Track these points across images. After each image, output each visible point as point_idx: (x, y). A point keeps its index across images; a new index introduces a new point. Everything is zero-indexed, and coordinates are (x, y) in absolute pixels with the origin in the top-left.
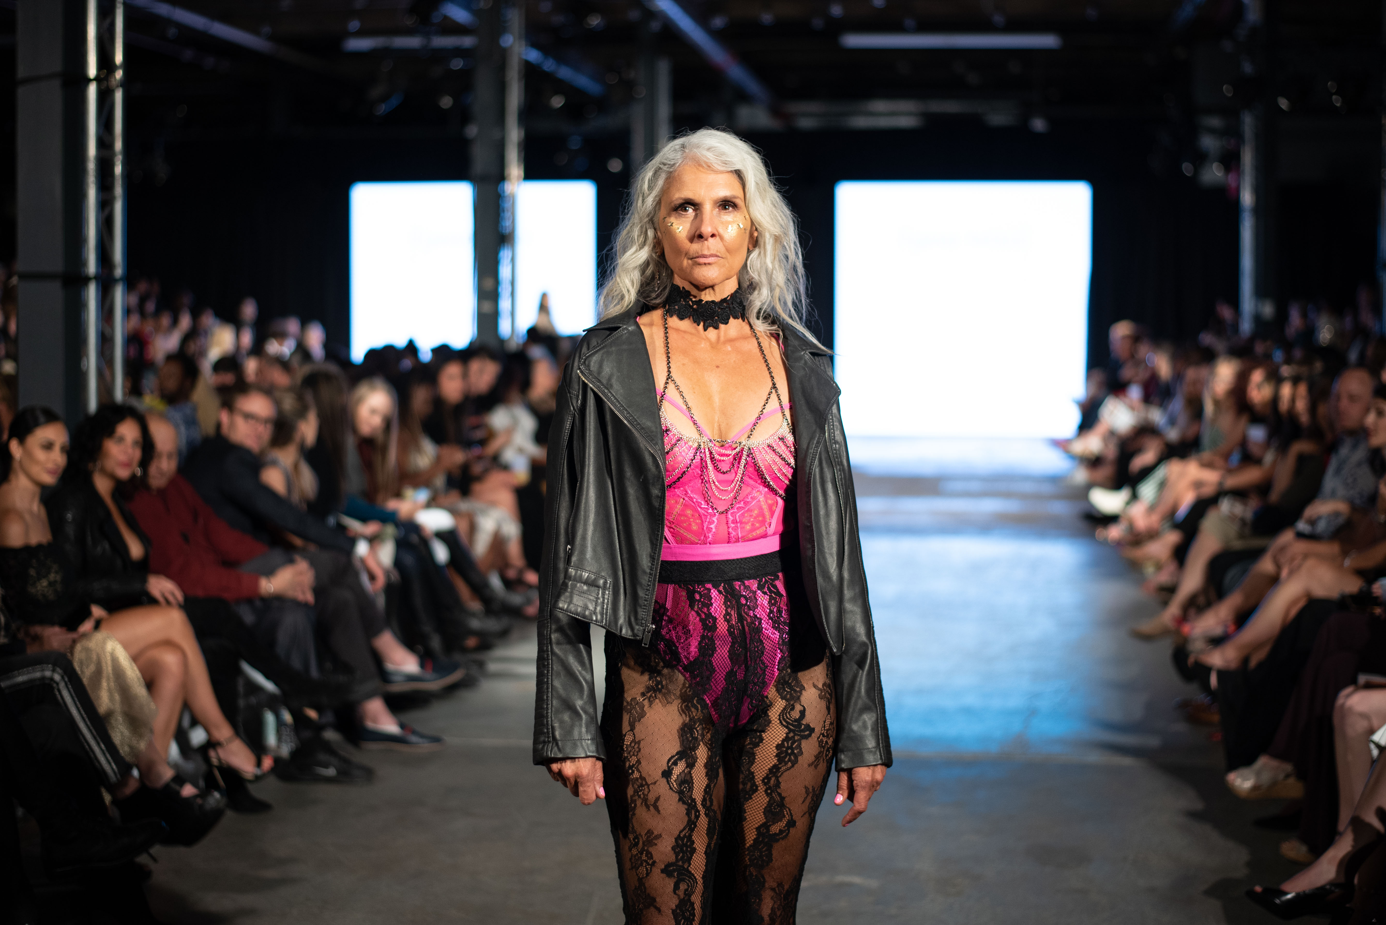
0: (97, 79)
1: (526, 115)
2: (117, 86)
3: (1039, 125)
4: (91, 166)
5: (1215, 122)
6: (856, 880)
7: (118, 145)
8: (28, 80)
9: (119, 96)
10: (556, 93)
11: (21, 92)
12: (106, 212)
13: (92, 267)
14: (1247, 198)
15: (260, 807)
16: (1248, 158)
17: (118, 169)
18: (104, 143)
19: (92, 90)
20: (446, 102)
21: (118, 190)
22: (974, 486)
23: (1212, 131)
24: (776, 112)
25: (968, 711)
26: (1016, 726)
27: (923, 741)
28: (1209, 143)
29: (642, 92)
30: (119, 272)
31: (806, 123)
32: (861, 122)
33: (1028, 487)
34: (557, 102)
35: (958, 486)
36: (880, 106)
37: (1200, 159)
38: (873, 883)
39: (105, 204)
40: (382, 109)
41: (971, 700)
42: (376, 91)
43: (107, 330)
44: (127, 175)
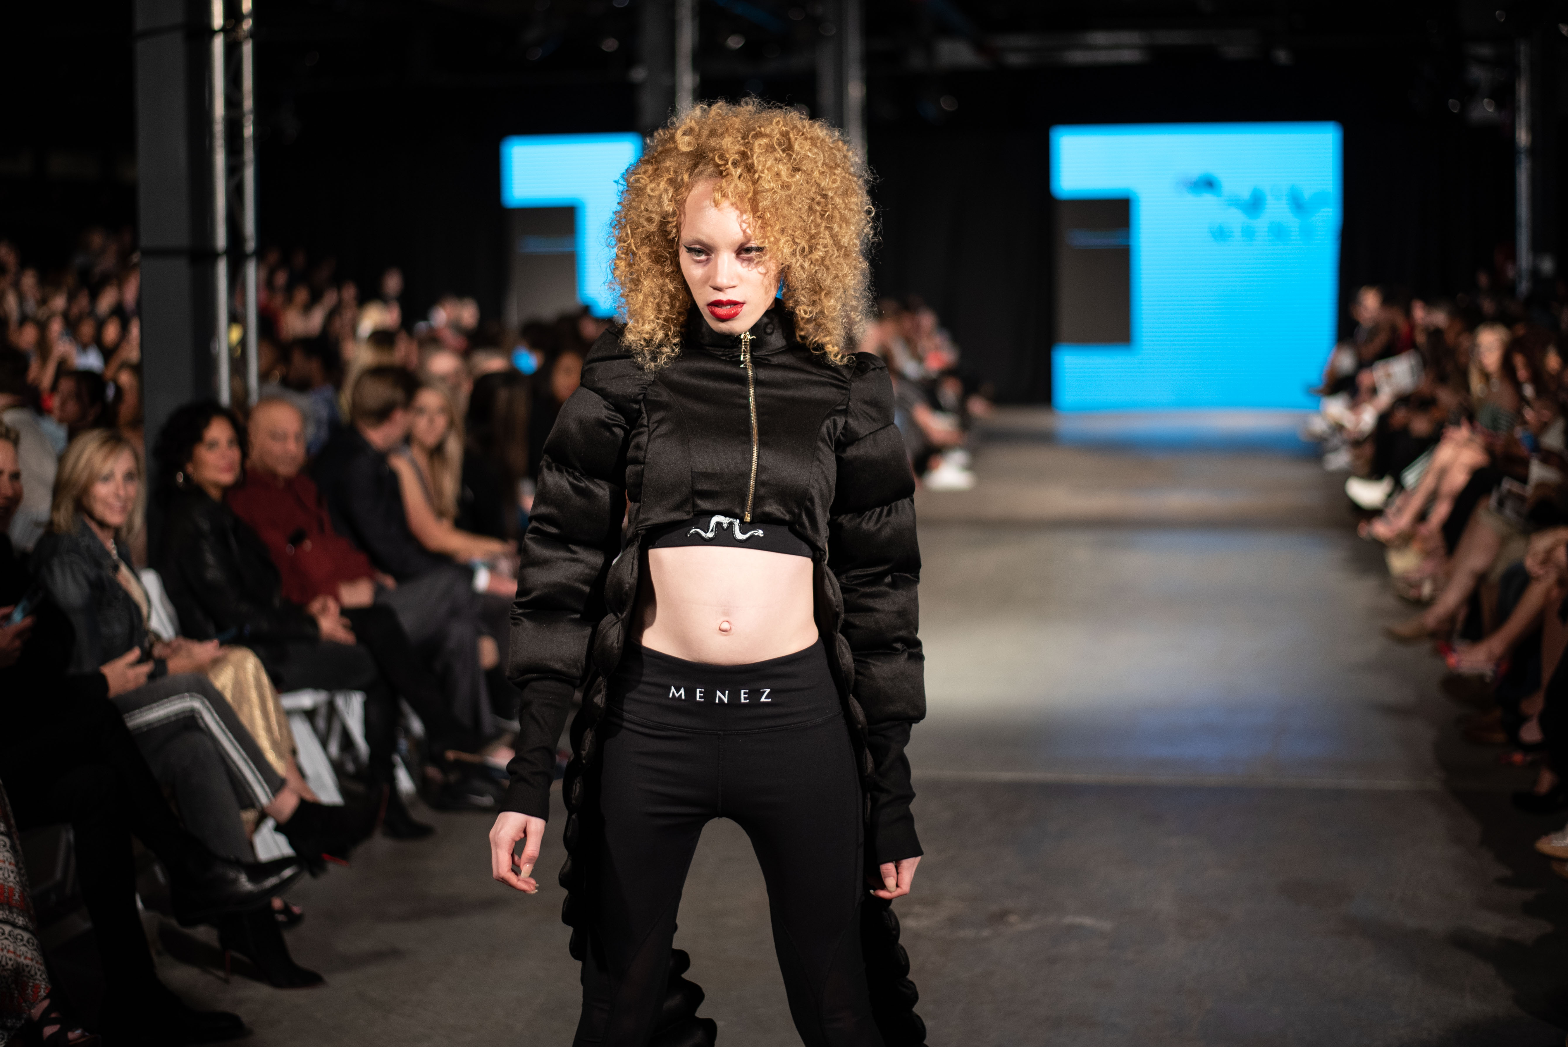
0: (224, 30)
1: (699, 59)
2: (247, 37)
3: (1282, 56)
4: (219, 128)
5: (1485, 51)
6: (1088, 921)
7: (248, 103)
8: (147, 34)
9: (247, 49)
10: (734, 32)
11: (141, 47)
12: (236, 180)
13: (221, 240)
14: (1523, 137)
15: (422, 832)
16: (1523, 91)
17: (249, 131)
18: (233, 101)
19: (218, 44)
20: (610, 45)
21: (249, 154)
23: (1482, 61)
24: (980, 47)
25: (1210, 729)
26: (1265, 748)
28: (1478, 74)
29: (830, 29)
30: (251, 245)
31: (1015, 59)
32: (1078, 57)
34: (735, 42)
36: (1100, 38)
37: (1469, 93)
38: (1106, 925)
39: (234, 170)
40: (537, 54)
41: (1212, 716)
42: (530, 35)
43: (239, 308)
44: (258, 137)
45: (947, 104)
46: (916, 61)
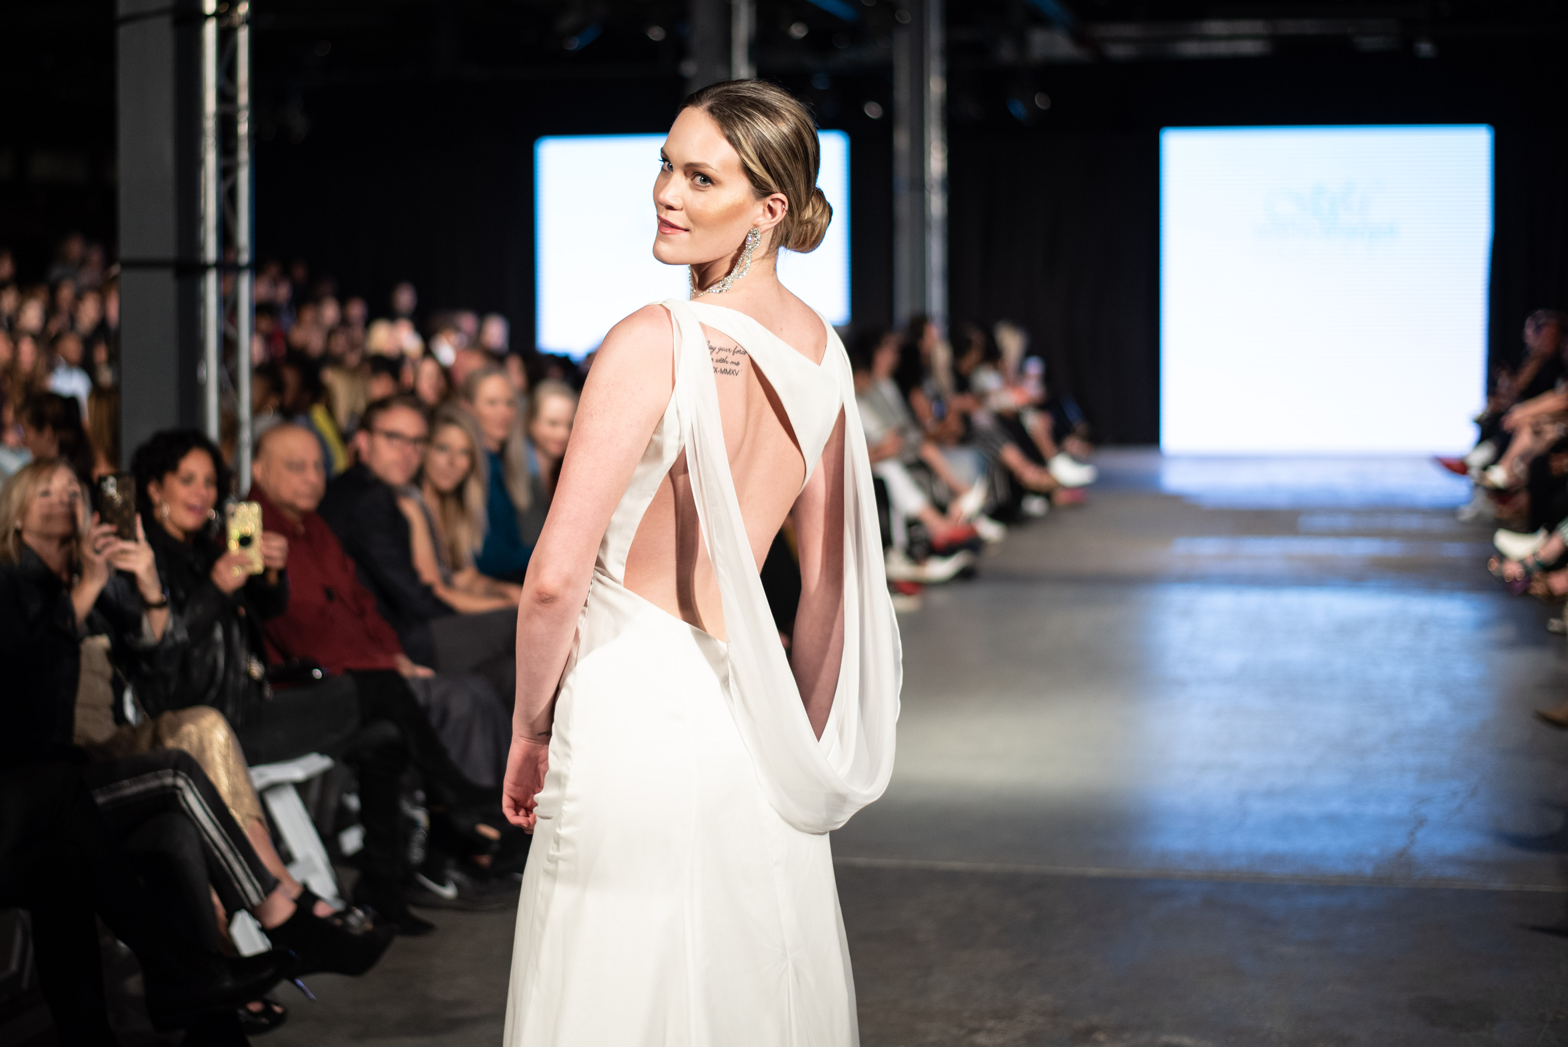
0: (217, 15)
1: (757, 50)
2: (243, 23)
3: (1425, 48)
4: (210, 125)
6: (1187, 1041)
7: (243, 97)
8: (131, 18)
9: (243, 36)
10: (797, 19)
11: (123, 33)
12: (229, 183)
13: (211, 252)
17: (243, 128)
18: (226, 96)
19: (210, 30)
20: (656, 34)
21: (244, 154)
22: (1343, 522)
24: (1079, 38)
25: (1333, 820)
26: (1398, 841)
27: (1273, 858)
29: (906, 17)
30: (245, 257)
31: (1118, 51)
32: (1191, 49)
33: (1414, 523)
34: (798, 31)
35: (1321, 521)
36: (1216, 27)
39: (227, 172)
40: (575, 44)
41: (1336, 805)
42: (568, 21)
43: (231, 331)
44: (255, 136)
45: (1041, 102)
46: (1006, 53)
